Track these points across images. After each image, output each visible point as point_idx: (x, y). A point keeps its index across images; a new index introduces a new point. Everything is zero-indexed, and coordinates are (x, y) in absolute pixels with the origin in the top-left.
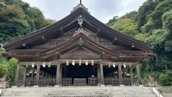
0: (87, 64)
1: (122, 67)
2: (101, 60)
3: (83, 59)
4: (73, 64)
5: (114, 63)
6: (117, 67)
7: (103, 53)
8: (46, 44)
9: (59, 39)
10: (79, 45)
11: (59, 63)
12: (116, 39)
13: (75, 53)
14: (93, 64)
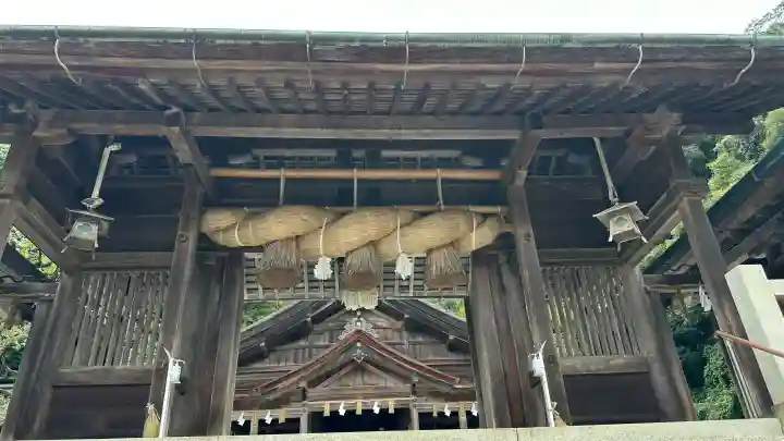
0: (377, 411)
1: (469, 413)
2: (413, 398)
3: (366, 397)
4: (342, 412)
5: (447, 406)
6: (455, 414)
7: (416, 380)
8: (267, 360)
10: (353, 360)
11: (304, 411)
12: (451, 337)
13: (345, 381)
14: (391, 411)
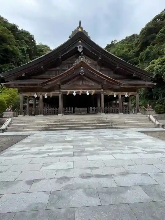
2: (102, 90)
3: (84, 89)
5: (115, 93)
6: (117, 96)
7: (105, 83)
9: (58, 68)
11: (60, 93)
12: (118, 68)
13: (76, 83)
